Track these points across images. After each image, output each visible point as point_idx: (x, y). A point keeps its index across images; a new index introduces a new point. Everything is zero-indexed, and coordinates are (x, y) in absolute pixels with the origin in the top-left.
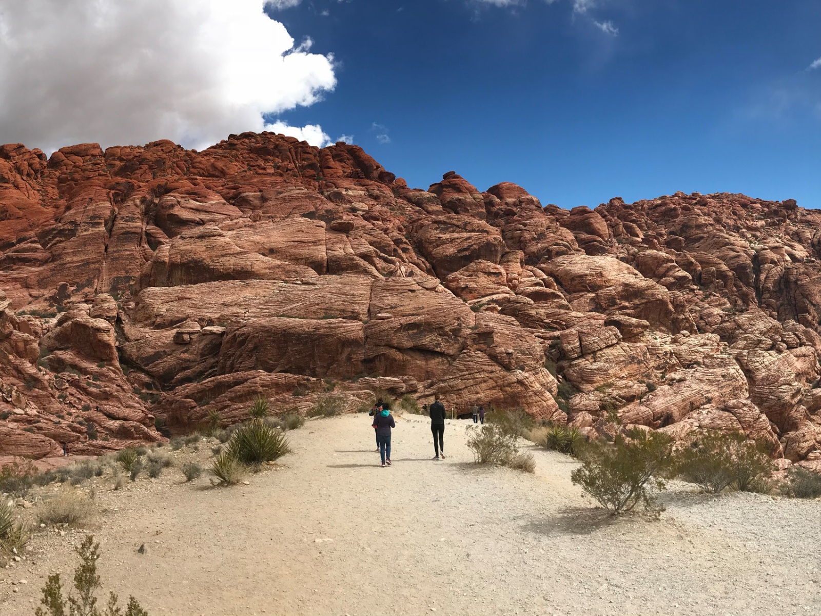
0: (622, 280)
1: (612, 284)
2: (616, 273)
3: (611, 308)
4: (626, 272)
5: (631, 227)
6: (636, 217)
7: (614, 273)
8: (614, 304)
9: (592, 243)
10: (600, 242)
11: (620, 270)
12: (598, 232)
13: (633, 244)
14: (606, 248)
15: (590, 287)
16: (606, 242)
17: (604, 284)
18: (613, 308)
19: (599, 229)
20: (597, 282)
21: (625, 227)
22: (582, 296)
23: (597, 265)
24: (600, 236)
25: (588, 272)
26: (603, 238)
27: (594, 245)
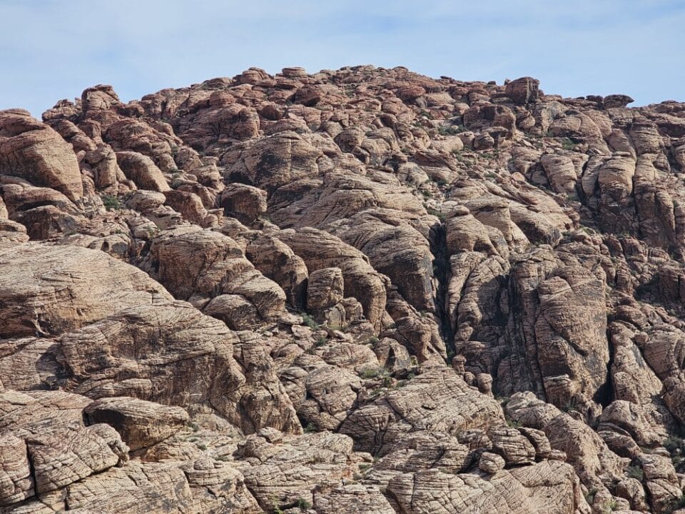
0: (121, 307)
1: (95, 317)
2: (106, 289)
3: (94, 376)
4: (129, 285)
5: (138, 165)
6: (149, 137)
7: (100, 290)
8: (103, 365)
9: (41, 208)
10: (62, 206)
11: (116, 282)
12: (55, 179)
13: (145, 208)
14: (77, 219)
15: (41, 324)
16: (77, 203)
17: (77, 317)
18: (100, 376)
19: (59, 173)
20: (60, 313)
21: (124, 164)
22: (22, 347)
23: (58, 269)
24: (61, 188)
25: (37, 287)
26: (68, 194)
27: (45, 211)
